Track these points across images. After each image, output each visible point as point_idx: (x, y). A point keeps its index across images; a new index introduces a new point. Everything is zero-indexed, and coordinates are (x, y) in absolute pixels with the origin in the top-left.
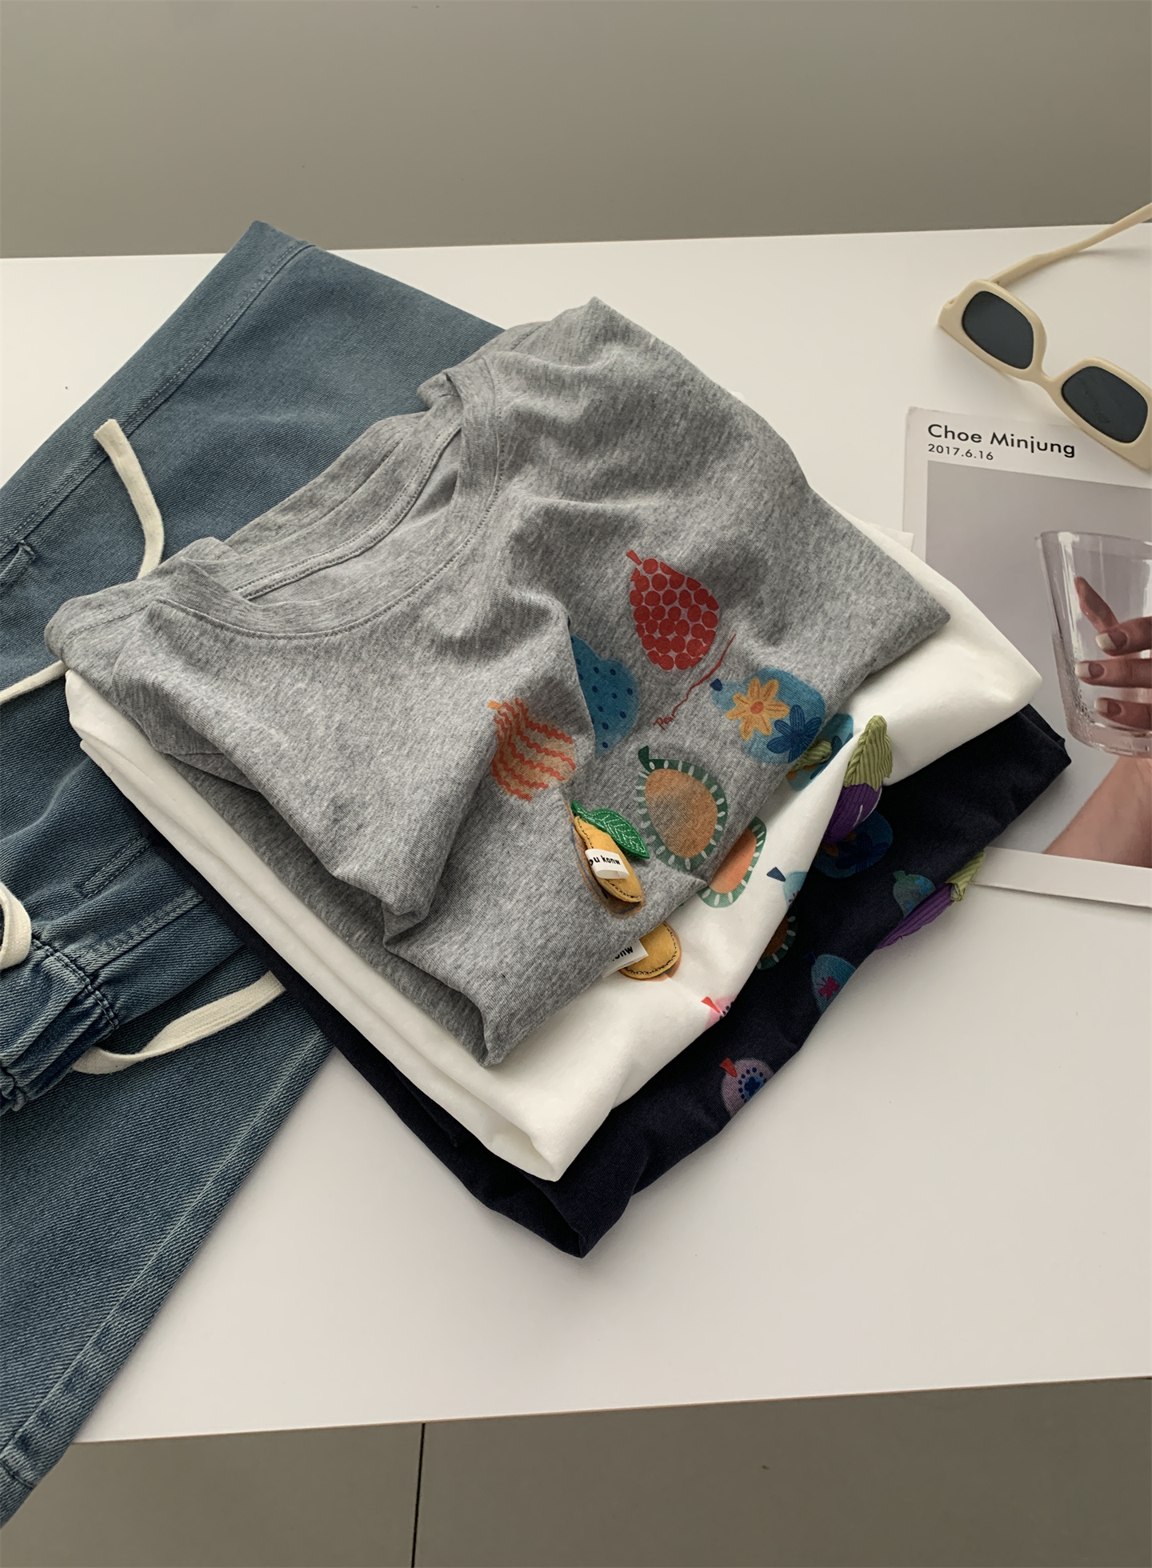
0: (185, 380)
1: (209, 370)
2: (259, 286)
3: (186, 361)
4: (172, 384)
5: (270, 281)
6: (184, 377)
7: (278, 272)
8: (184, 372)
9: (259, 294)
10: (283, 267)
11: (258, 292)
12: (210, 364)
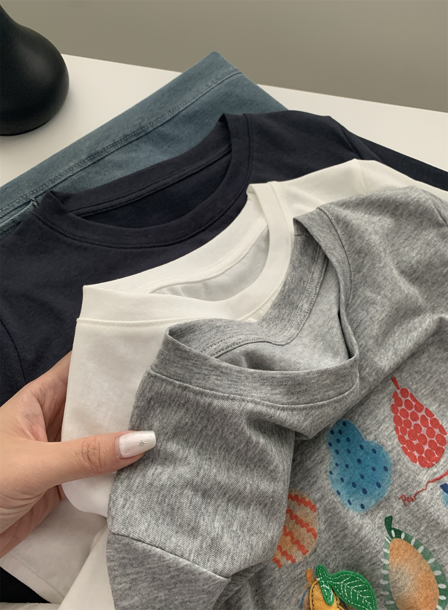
0: (151, 131)
1: (167, 129)
2: (206, 89)
3: (155, 121)
4: (144, 131)
5: (213, 88)
6: (151, 129)
7: (219, 84)
8: (152, 126)
9: (205, 94)
10: (222, 82)
11: (205, 93)
12: (166, 126)
